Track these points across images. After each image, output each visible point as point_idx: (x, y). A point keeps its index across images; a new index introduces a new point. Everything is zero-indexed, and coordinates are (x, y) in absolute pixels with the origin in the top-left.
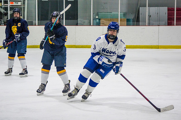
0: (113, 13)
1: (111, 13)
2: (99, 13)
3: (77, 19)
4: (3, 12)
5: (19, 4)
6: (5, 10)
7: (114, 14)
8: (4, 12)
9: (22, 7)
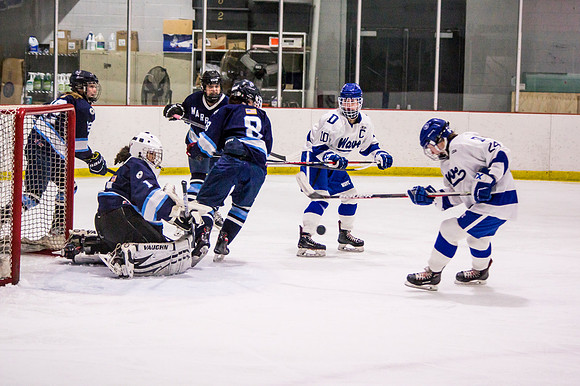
0: (569, 75)
1: (562, 77)
2: (528, 76)
3: (462, 92)
4: (252, 69)
5: (297, 43)
6: (258, 62)
7: (574, 80)
8: (255, 69)
9: (304, 53)
